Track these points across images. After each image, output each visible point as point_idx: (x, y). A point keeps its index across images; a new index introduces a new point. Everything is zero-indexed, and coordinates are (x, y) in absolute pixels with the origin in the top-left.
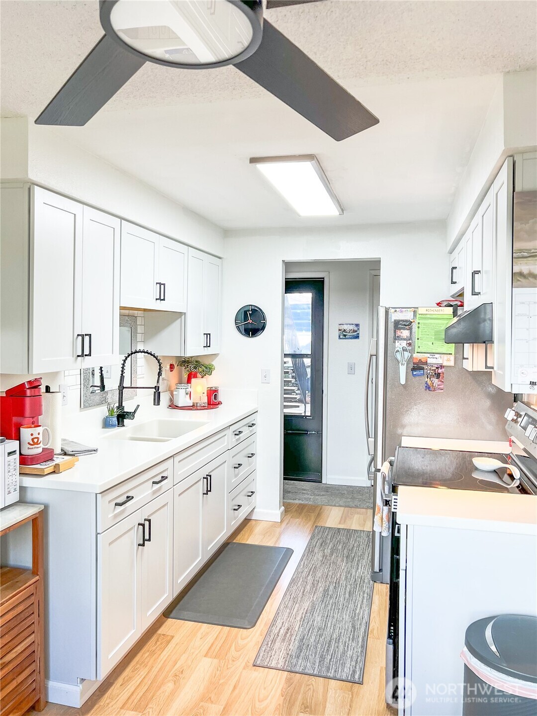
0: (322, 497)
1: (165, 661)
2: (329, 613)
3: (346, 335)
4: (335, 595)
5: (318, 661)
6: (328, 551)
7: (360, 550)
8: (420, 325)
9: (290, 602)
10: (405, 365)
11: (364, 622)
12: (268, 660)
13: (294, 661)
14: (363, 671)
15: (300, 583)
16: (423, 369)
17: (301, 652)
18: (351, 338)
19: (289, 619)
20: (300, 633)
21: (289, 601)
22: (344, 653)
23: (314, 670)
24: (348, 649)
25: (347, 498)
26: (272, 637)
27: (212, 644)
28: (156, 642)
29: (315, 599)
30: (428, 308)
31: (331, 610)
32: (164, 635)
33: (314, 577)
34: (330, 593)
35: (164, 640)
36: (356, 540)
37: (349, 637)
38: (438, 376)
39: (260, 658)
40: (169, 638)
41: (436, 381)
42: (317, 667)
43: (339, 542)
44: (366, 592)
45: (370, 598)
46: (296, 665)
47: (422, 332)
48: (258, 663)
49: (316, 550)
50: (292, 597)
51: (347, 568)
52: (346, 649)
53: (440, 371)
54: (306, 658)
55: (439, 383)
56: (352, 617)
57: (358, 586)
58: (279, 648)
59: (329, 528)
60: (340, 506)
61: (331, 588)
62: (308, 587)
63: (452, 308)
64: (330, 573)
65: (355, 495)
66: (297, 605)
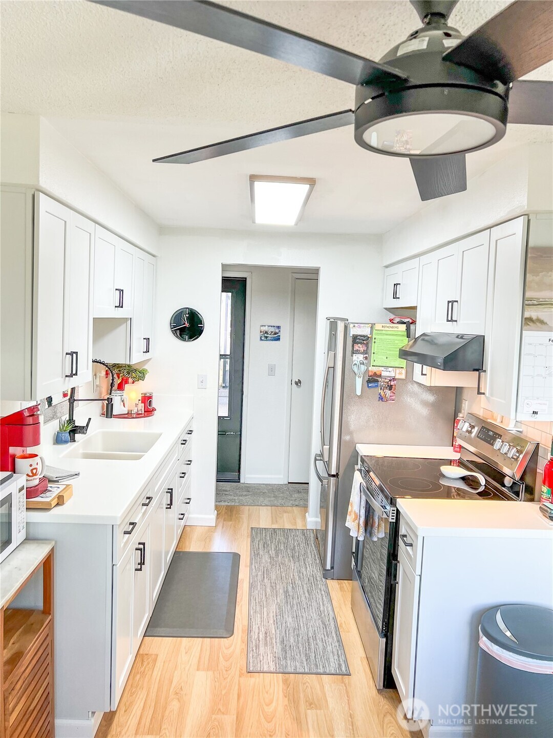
0: (246, 497)
1: (160, 680)
2: (297, 613)
3: (268, 337)
4: (296, 596)
5: (304, 660)
6: (273, 553)
7: (301, 548)
8: (376, 341)
9: (257, 607)
10: (362, 377)
11: (331, 618)
12: (259, 665)
13: (283, 662)
14: (346, 661)
15: (259, 587)
16: (377, 381)
17: (286, 653)
18: (272, 340)
19: (263, 624)
20: (278, 635)
21: (256, 605)
22: (324, 648)
23: (304, 669)
24: (326, 645)
25: (269, 497)
26: (254, 643)
27: (200, 658)
28: (142, 663)
29: (279, 602)
30: (384, 325)
31: (298, 610)
32: (147, 654)
33: (270, 579)
34: (291, 594)
35: (150, 660)
36: (294, 539)
37: (324, 634)
38: (390, 387)
39: (251, 664)
40: (153, 656)
41: (388, 392)
42: (306, 665)
43: (279, 542)
44: (322, 589)
45: (327, 594)
46: (286, 666)
47: (378, 347)
48: (251, 669)
49: (261, 553)
50: (257, 602)
51: (297, 568)
52: (325, 645)
53: (392, 383)
54: (293, 659)
55: (392, 394)
56: (319, 614)
57: (313, 584)
58: (265, 653)
59: (265, 529)
60: (267, 506)
61: (290, 589)
62: (268, 590)
63: (405, 325)
64: (283, 575)
65: (276, 494)
66: (265, 609)
